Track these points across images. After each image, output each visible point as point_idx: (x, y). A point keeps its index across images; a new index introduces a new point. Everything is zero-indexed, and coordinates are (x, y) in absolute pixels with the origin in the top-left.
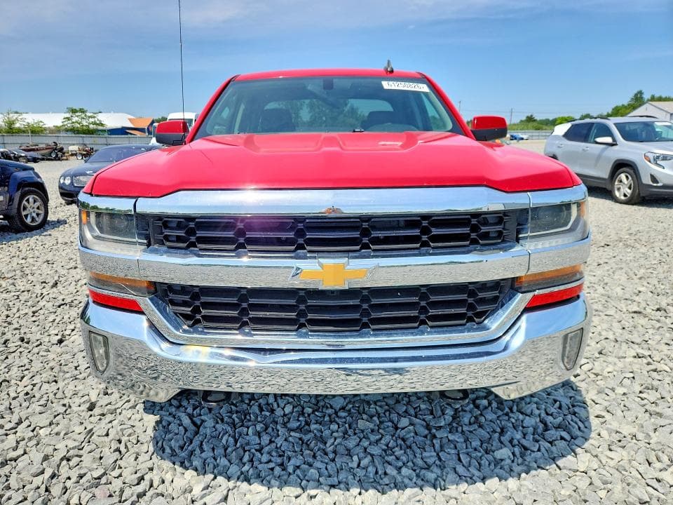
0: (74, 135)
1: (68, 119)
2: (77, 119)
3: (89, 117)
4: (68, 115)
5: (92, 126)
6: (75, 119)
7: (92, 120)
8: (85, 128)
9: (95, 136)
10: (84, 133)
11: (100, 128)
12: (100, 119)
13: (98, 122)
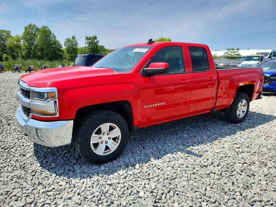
0: (227, 59)
1: (226, 53)
2: (230, 53)
3: (235, 52)
4: (227, 51)
5: (235, 56)
6: (229, 53)
7: (236, 53)
8: (232, 56)
9: (235, 60)
10: (231, 59)
11: (238, 56)
12: (239, 52)
13: (238, 54)
